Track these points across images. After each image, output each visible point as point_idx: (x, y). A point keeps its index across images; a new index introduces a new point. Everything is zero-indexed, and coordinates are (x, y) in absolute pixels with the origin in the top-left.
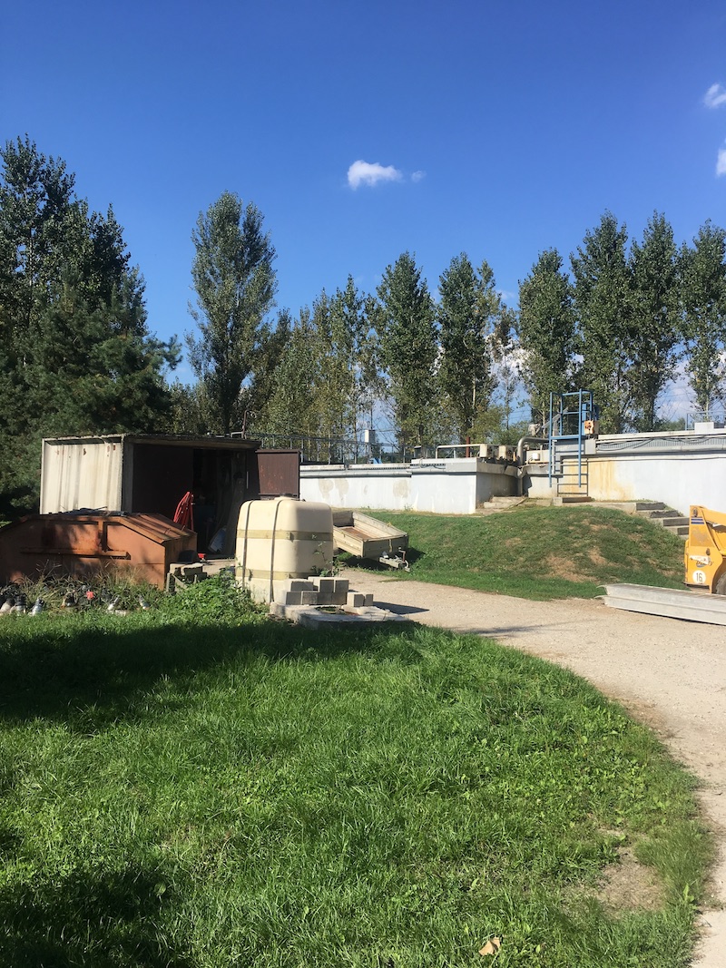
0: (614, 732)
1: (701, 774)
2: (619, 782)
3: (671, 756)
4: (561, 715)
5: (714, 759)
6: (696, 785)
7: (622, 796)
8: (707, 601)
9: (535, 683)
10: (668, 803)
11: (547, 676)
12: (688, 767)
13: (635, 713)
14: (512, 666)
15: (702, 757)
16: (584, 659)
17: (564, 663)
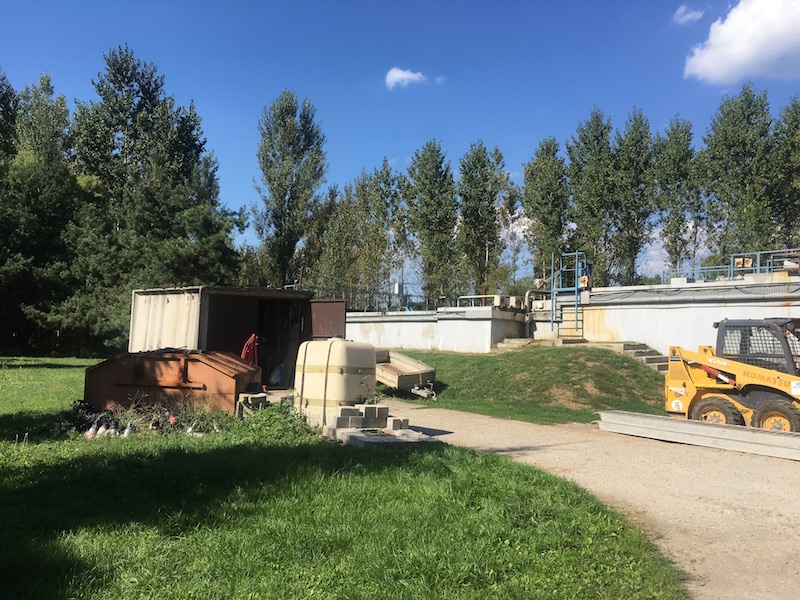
0: (614, 534)
1: (687, 569)
2: (620, 575)
3: (661, 554)
4: (570, 520)
5: (697, 556)
6: (684, 578)
7: (623, 587)
8: (685, 425)
9: (546, 493)
10: (661, 593)
11: (556, 488)
12: (676, 563)
13: (630, 518)
14: (526, 479)
15: (687, 555)
16: (585, 473)
17: (569, 477)
